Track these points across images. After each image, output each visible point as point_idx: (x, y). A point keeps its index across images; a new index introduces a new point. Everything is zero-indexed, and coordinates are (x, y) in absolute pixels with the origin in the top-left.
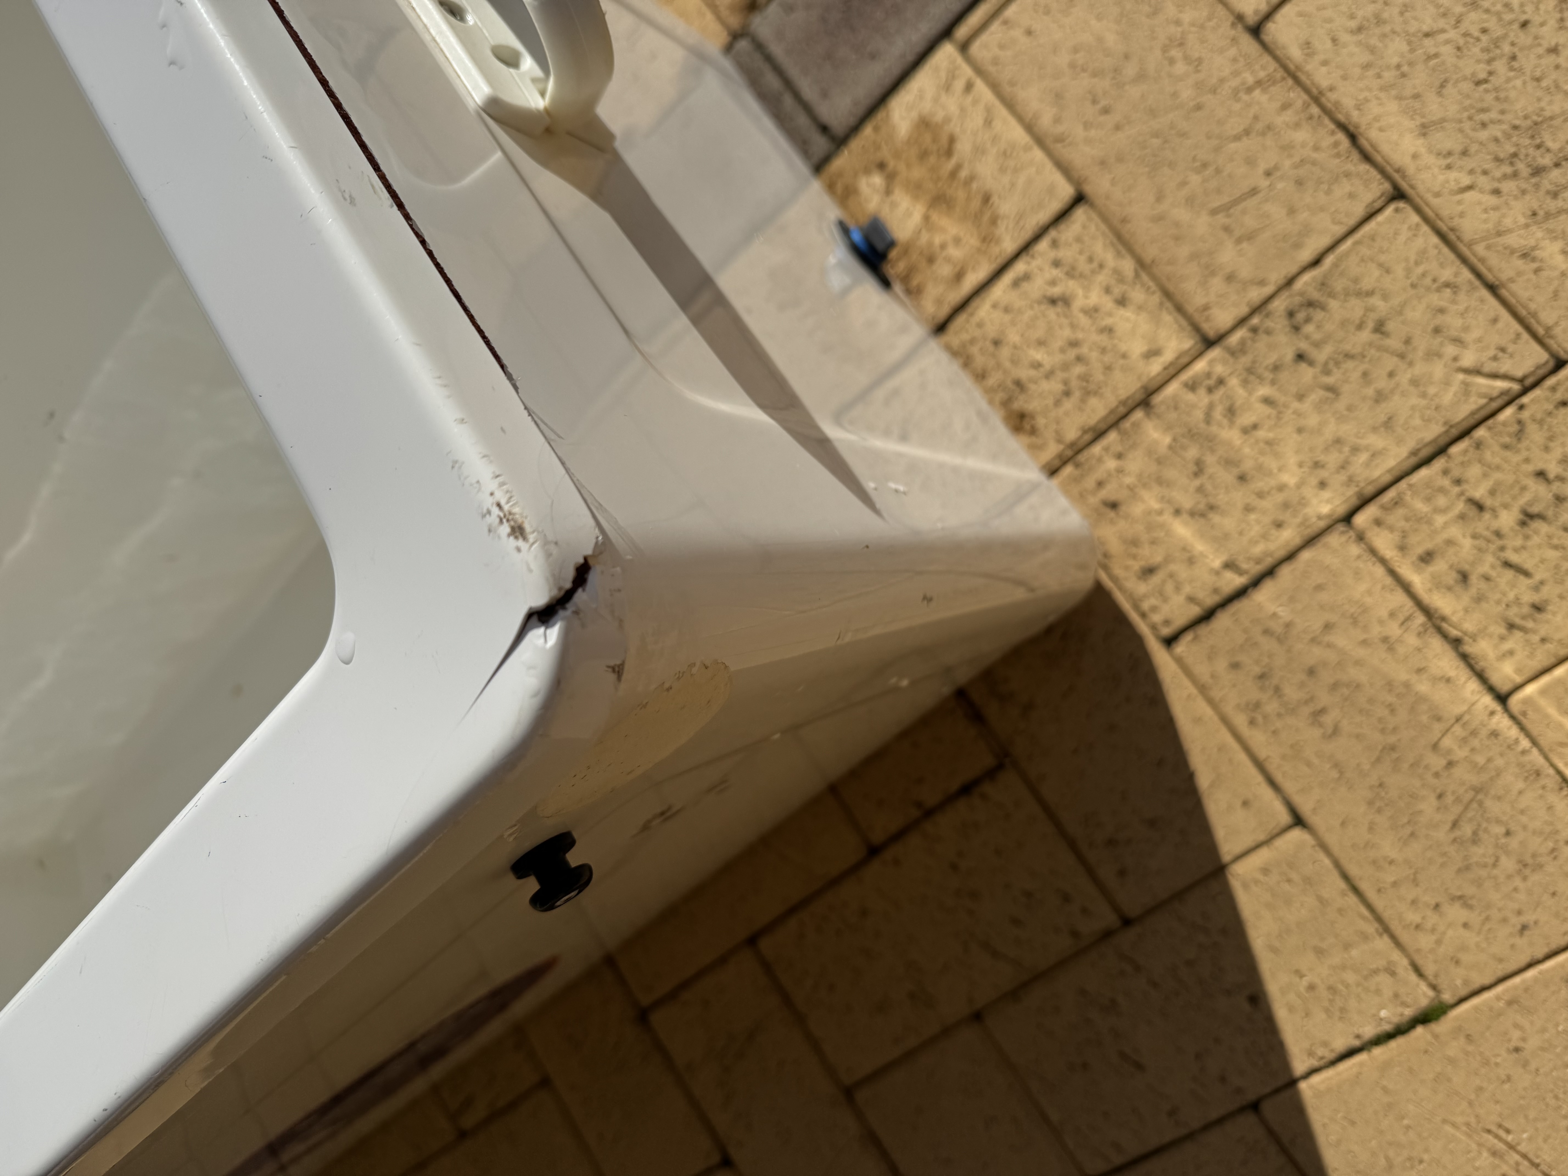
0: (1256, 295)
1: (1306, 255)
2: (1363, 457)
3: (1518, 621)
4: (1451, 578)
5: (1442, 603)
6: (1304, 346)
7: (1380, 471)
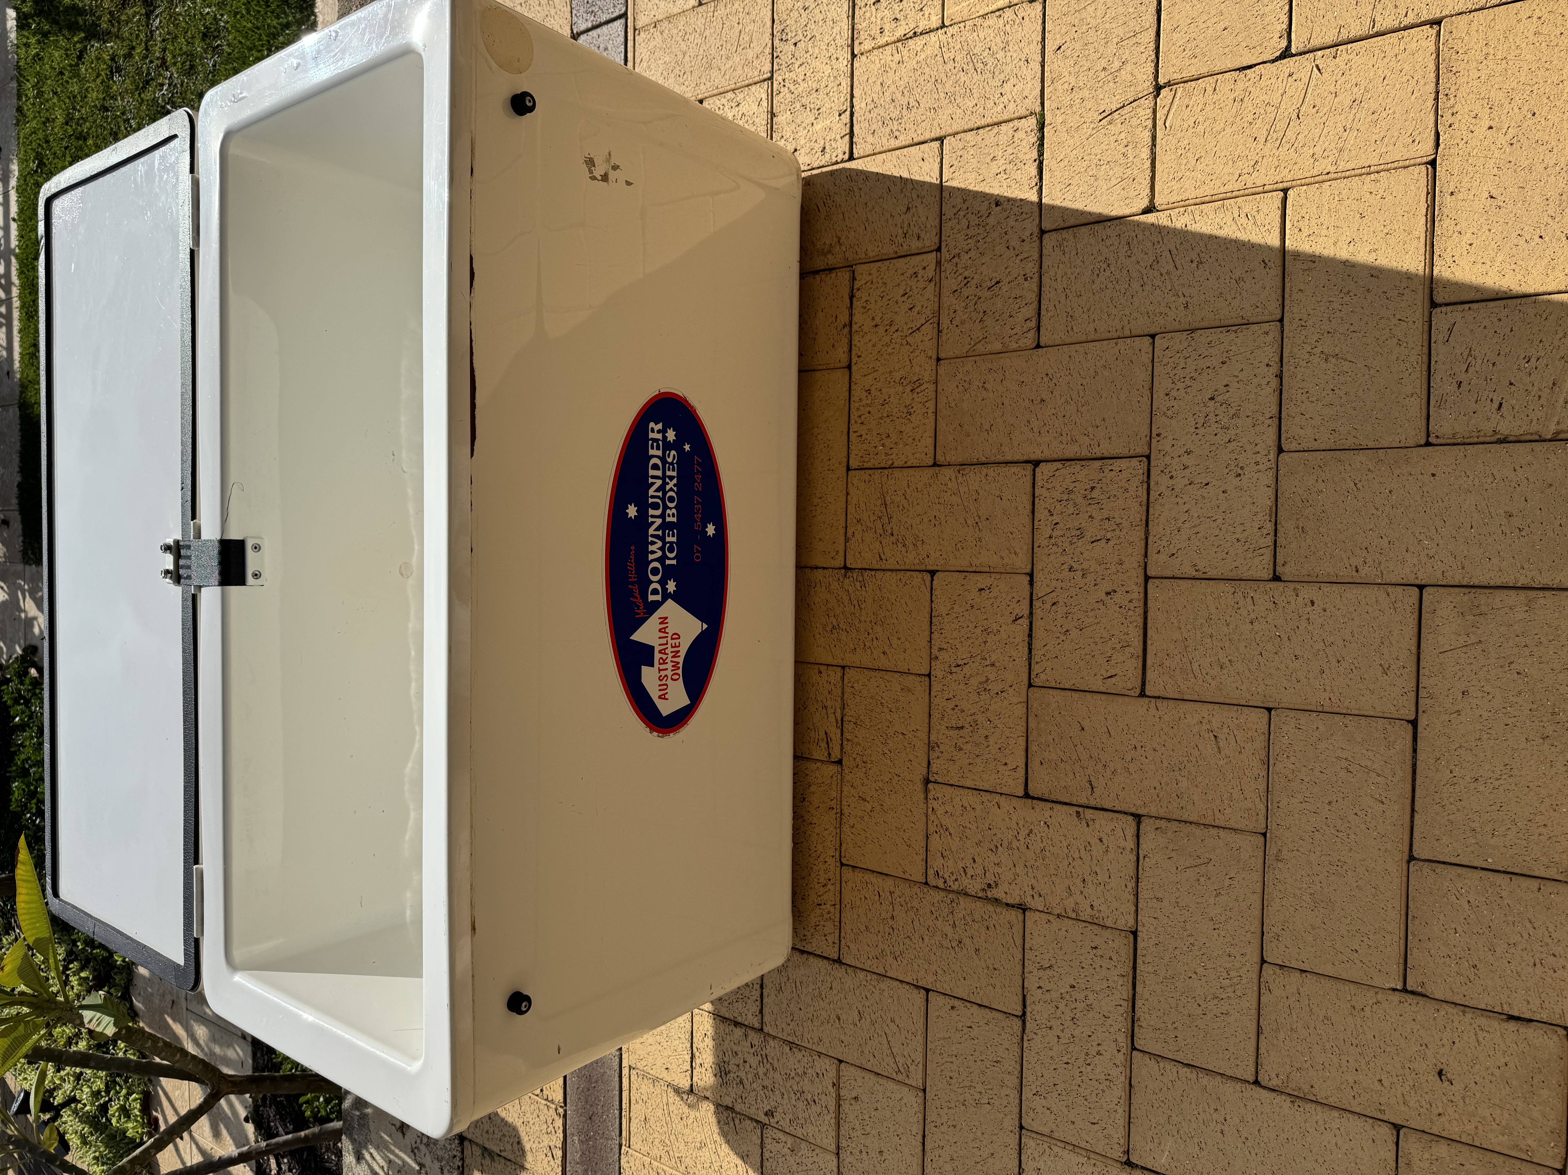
0: (768, 50)
1: (769, 23)
2: (838, 37)
3: (921, 6)
4: (894, 24)
5: (900, 33)
6: (793, 41)
7: (847, 34)
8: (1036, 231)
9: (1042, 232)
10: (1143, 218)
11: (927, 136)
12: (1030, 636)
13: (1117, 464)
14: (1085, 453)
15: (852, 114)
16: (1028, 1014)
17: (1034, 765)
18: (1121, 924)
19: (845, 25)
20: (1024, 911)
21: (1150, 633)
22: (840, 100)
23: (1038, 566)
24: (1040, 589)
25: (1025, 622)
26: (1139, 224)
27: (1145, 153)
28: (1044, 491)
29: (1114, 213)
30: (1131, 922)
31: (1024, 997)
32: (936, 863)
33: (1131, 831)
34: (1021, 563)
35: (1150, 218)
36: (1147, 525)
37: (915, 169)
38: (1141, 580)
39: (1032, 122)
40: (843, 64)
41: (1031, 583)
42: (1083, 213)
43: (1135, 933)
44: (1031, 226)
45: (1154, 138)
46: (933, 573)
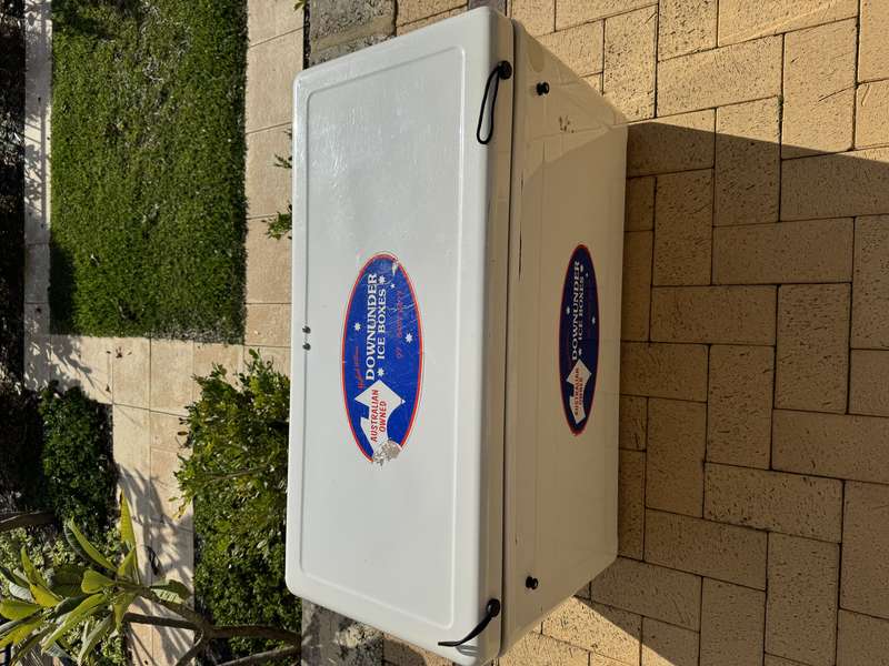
0: (601, 58)
1: (601, 42)
2: (648, 52)
3: (703, 36)
4: (684, 46)
5: (688, 50)
6: (617, 53)
7: (653, 50)
8: (778, 159)
9: (781, 160)
10: (847, 154)
11: (706, 106)
12: (774, 381)
13: (832, 287)
14: (810, 280)
15: (656, 94)
16: (769, 589)
17: (776, 452)
18: (832, 539)
19: (652, 45)
20: (768, 532)
21: (852, 379)
22: (649, 85)
23: (780, 342)
24: (781, 355)
25: (771, 373)
26: (845, 157)
27: (849, 119)
28: (784, 301)
29: (830, 150)
30: (839, 538)
31: (767, 580)
32: (709, 506)
33: (839, 489)
34: (770, 340)
35: (852, 154)
36: (851, 320)
37: (698, 124)
38: (847, 350)
39: (776, 100)
40: (651, 66)
41: (775, 351)
42: (809, 150)
43: (841, 545)
44: (776, 156)
45: (855, 110)
46: (710, 345)
